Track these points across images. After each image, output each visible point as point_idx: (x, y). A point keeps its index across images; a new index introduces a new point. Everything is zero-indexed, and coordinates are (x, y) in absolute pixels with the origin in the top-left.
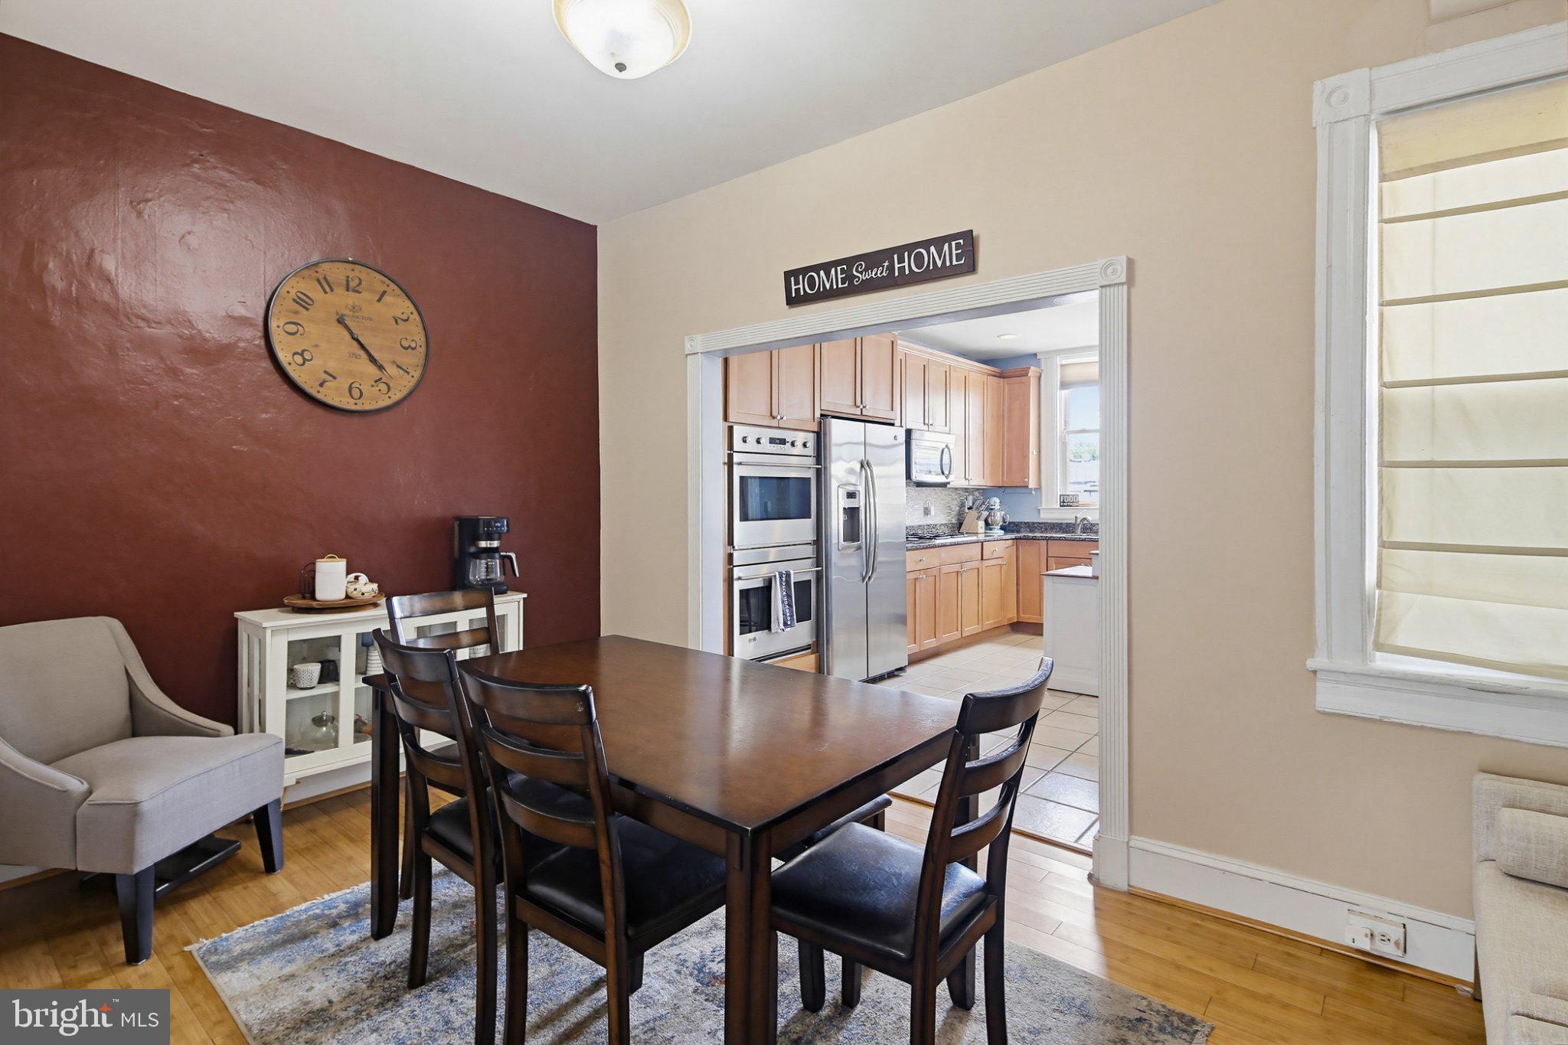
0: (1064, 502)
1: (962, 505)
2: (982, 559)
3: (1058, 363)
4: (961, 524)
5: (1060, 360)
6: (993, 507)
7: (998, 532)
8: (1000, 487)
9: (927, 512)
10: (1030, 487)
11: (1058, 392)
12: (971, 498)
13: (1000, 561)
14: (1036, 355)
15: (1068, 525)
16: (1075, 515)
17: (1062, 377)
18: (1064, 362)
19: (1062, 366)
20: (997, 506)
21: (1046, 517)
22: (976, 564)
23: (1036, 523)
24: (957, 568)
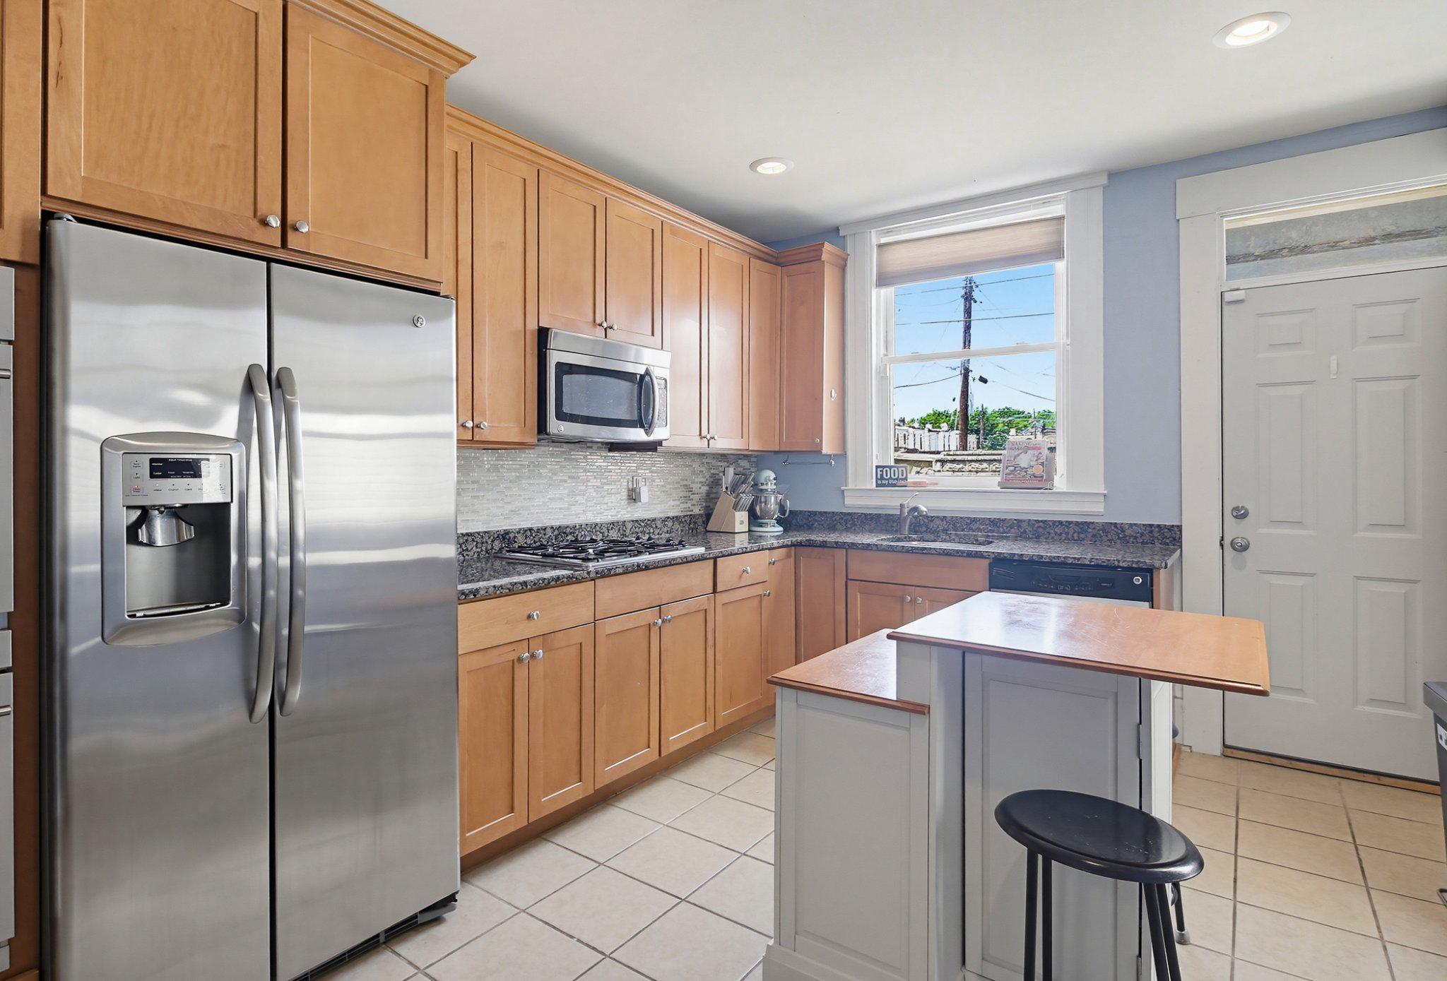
0: (882, 478)
1: (715, 482)
2: (715, 591)
3: (875, 241)
4: (708, 516)
5: (875, 238)
6: (762, 487)
7: (772, 530)
8: (776, 452)
9: (633, 496)
10: (824, 451)
11: (874, 292)
12: (731, 471)
13: (758, 590)
14: (837, 229)
15: (889, 518)
16: (901, 502)
17: (879, 266)
18: (883, 241)
19: (880, 246)
20: (771, 486)
21: (853, 503)
22: (702, 602)
23: (838, 514)
24: (650, 616)
